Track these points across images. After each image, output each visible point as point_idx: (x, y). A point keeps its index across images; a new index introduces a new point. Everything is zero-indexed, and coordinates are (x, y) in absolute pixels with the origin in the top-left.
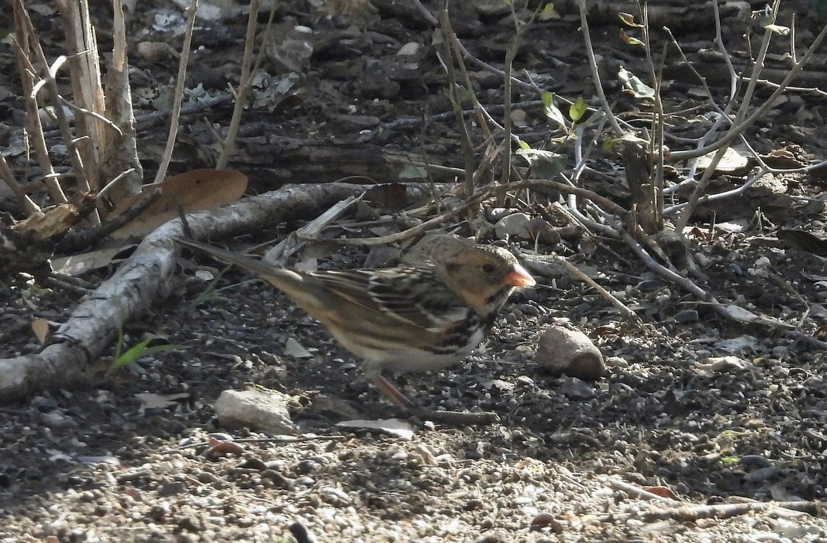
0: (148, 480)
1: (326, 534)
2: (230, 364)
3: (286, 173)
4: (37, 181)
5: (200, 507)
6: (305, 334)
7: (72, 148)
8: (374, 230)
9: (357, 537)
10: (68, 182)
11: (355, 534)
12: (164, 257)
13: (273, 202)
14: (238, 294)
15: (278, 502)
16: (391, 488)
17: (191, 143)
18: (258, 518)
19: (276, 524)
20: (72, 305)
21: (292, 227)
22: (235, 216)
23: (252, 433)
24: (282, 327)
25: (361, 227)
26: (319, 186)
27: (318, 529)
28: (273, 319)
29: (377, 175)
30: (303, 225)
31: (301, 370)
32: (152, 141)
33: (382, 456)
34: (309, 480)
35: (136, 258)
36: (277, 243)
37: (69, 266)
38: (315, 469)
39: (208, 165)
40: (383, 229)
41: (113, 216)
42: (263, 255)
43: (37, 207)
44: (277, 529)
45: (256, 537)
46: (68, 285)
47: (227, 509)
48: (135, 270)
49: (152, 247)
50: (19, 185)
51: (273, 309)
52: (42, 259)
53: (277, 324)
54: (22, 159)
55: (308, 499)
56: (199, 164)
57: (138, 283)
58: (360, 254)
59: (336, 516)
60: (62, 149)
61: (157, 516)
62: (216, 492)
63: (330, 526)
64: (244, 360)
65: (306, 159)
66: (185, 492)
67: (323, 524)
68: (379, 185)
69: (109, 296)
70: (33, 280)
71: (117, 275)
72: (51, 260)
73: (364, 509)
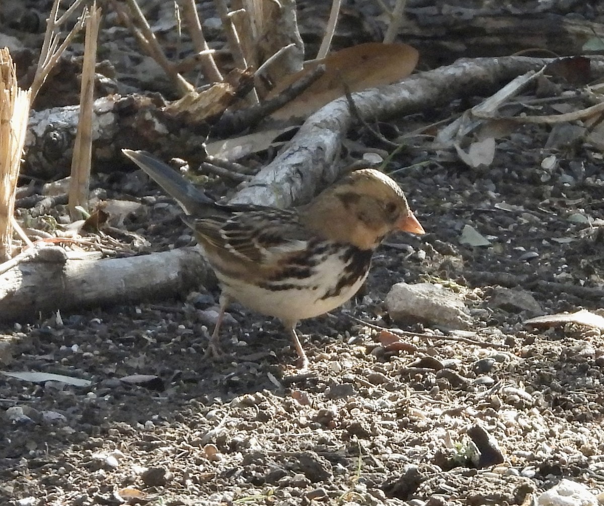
0: (315, 382)
1: (508, 438)
2: (401, 255)
3: (459, 47)
4: (189, 59)
5: (371, 410)
6: (482, 220)
7: (227, 22)
8: (556, 107)
9: (542, 441)
10: (223, 59)
11: (538, 437)
12: (329, 139)
13: (446, 78)
14: (409, 178)
15: (456, 404)
16: (578, 387)
17: (356, 15)
18: (434, 422)
19: (455, 428)
20: (229, 193)
21: (466, 105)
22: (406, 94)
23: (426, 330)
24: (457, 213)
25: (541, 104)
26: (496, 60)
27: (500, 433)
28: (448, 205)
29: (558, 48)
30: (479, 102)
31: (479, 260)
32: (315, 14)
33: (569, 353)
34: (488, 379)
35: (297, 141)
36: (451, 122)
37: (225, 150)
38: (495, 368)
39: (375, 38)
40: (566, 106)
41: (274, 95)
42: (436, 135)
43: (190, 87)
44: (454, 433)
45: (433, 443)
46: (225, 171)
47: (400, 414)
48: (297, 154)
49: (315, 128)
50: (171, 63)
51: (448, 194)
52: (196, 143)
53: (452, 210)
54: (173, 34)
55: (489, 400)
56: (366, 38)
57: (300, 169)
58: (541, 133)
59: (520, 419)
60: (216, 23)
61: (325, 420)
62: (388, 394)
63: (512, 429)
64: (417, 250)
65: (481, 32)
66: (355, 394)
67: (505, 428)
68: (561, 58)
69: (269, 182)
70: (187, 166)
71: (278, 159)
72: (206, 144)
73: (550, 410)
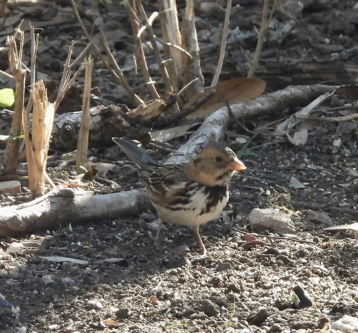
0: (210, 262)
1: (315, 292)
2: (257, 193)
3: (288, 79)
4: (142, 86)
5: (240, 277)
6: (301, 174)
7: (162, 66)
8: (341, 112)
9: (333, 294)
10: (160, 86)
11: (331, 292)
12: (217, 130)
13: (281, 97)
14: (261, 151)
15: (287, 274)
16: (353, 265)
17: (232, 62)
18: (274, 283)
19: (286, 287)
20: (163, 159)
21: (293, 111)
22: (259, 105)
23: (270, 234)
24: (287, 170)
25: (333, 111)
26: (308, 87)
27: (310, 290)
28: (282, 166)
29: (342, 80)
30: (299, 110)
31: (299, 195)
32: (210, 61)
33: (348, 246)
34: (304, 260)
35: (201, 131)
36: (284, 121)
37: (161, 136)
38: (308, 254)
39: (243, 75)
40: (346, 112)
41: (187, 106)
42: (276, 128)
43: (142, 101)
44: (286, 290)
45: (274, 295)
46: (161, 147)
47: (256, 279)
48: (200, 138)
49: (210, 124)
50: (131, 89)
51: (282, 160)
52: (145, 132)
53: (284, 169)
54: (132, 73)
55: (304, 272)
56: (238, 75)
57: (202, 146)
58: (333, 126)
59: (321, 282)
60: (156, 66)
61: (215, 283)
62: (250, 268)
63: (317, 287)
64: (265, 190)
65: (300, 71)
66: (232, 268)
67: (313, 287)
68: (344, 86)
69: (185, 153)
70: (141, 144)
71: (190, 141)
72: (151, 132)
73: (337, 277)
